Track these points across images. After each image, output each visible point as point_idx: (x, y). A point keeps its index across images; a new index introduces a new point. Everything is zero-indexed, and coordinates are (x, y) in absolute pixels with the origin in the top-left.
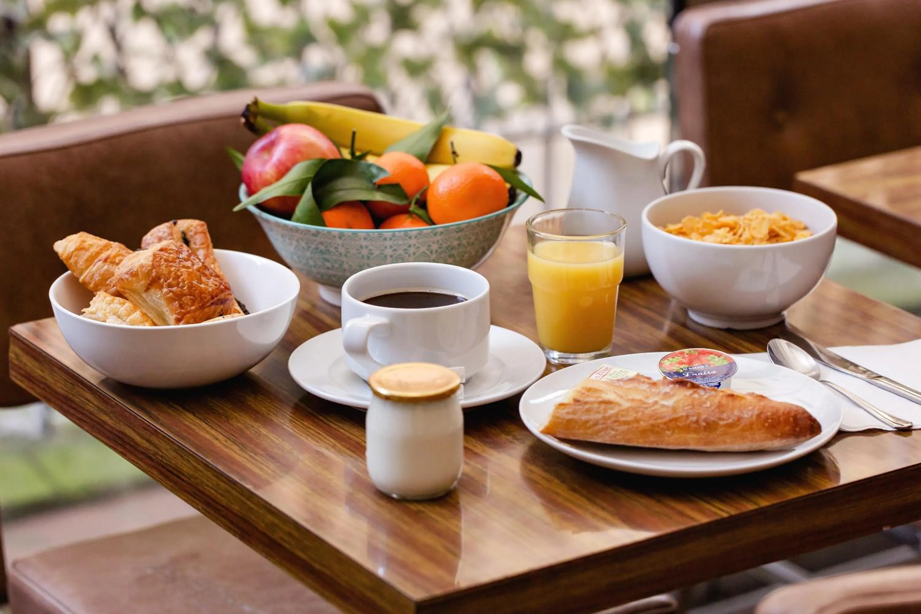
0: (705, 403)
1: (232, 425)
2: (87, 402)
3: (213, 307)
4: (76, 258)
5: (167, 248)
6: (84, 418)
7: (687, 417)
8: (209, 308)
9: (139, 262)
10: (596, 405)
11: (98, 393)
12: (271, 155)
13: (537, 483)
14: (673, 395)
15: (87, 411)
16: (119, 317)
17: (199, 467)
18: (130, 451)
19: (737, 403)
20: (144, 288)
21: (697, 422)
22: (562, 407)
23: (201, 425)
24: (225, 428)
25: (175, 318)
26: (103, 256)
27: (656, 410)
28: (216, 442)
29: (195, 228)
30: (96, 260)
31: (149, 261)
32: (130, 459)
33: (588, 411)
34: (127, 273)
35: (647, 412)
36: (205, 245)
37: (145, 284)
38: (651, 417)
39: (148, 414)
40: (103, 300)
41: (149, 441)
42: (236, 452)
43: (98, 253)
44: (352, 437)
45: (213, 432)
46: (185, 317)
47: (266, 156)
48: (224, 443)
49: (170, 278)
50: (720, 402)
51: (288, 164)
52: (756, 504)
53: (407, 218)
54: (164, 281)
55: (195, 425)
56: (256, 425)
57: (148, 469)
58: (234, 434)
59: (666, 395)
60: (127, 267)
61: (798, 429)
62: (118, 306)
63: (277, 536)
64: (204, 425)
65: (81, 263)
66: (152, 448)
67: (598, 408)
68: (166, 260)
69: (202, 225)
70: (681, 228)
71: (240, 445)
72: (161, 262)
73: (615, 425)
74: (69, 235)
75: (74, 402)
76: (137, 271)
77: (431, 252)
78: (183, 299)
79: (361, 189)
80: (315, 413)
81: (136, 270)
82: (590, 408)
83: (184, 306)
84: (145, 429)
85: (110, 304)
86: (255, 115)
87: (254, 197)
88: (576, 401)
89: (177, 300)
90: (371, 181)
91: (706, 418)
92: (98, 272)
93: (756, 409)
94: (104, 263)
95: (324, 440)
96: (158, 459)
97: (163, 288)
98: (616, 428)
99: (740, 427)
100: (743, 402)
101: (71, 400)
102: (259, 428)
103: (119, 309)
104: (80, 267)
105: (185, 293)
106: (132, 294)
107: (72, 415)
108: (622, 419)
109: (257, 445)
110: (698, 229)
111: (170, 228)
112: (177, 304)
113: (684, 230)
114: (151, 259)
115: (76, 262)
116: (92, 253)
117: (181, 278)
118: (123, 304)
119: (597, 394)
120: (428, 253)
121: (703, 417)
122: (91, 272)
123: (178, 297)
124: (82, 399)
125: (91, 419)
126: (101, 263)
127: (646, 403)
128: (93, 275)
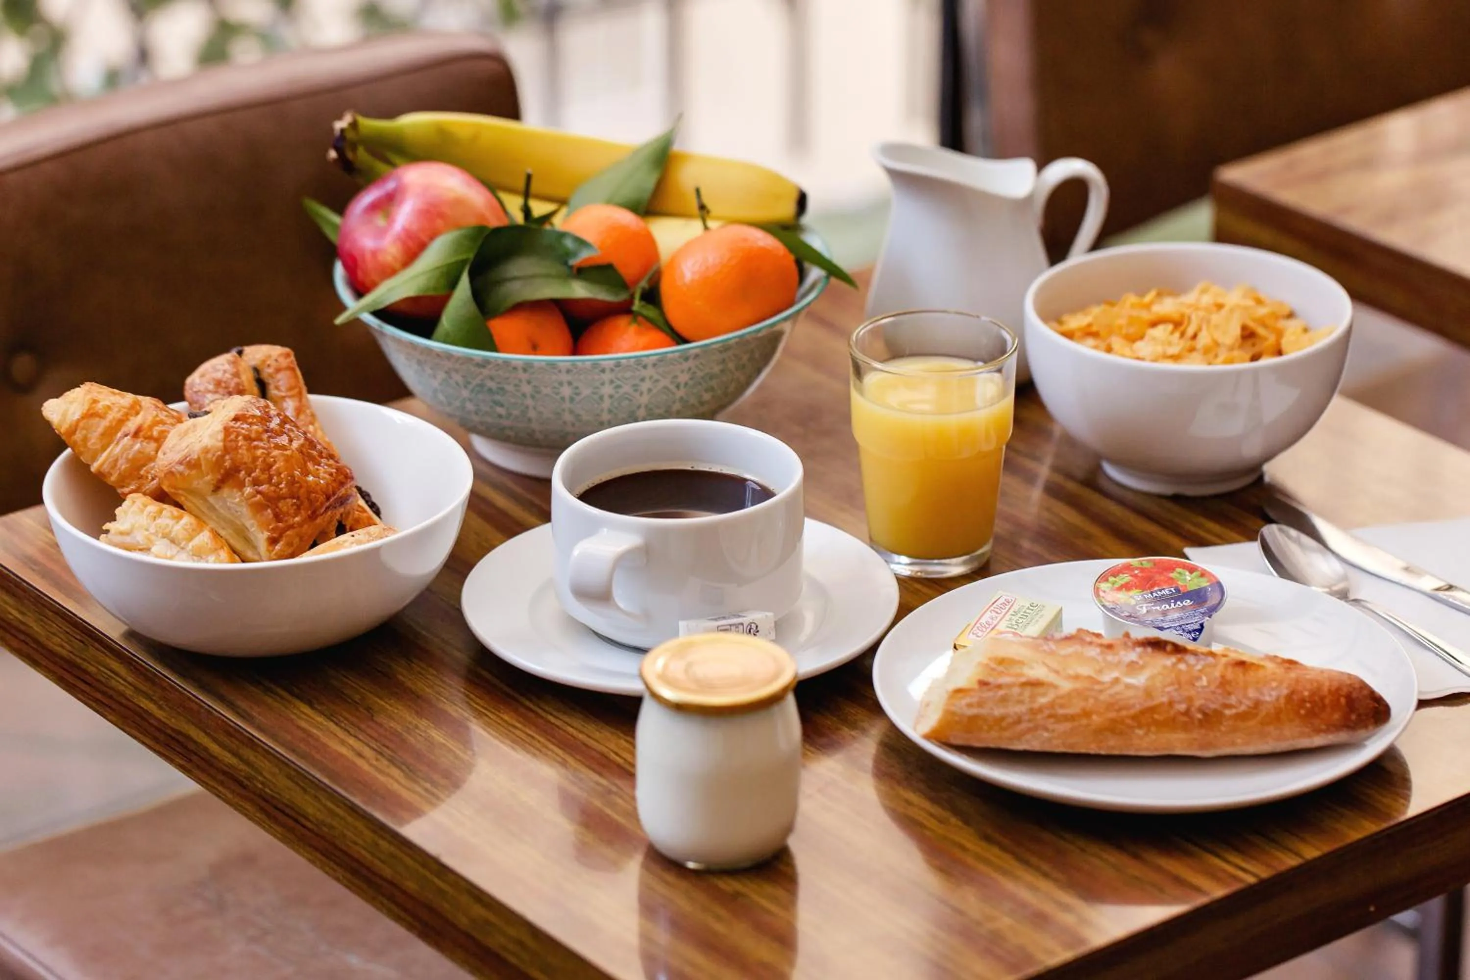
0: (1199, 678)
1: (381, 725)
2: (112, 675)
3: (329, 513)
4: (84, 432)
5: (245, 414)
6: (105, 701)
7: (1171, 704)
8: (322, 517)
9: (200, 441)
10: (1016, 690)
11: (134, 663)
12: (390, 218)
13: (922, 825)
14: (1142, 668)
15: (112, 689)
16: (173, 541)
17: (338, 810)
18: (198, 767)
19: (1252, 675)
20: (212, 488)
21: (1187, 713)
22: (960, 695)
23: (328, 729)
24: (369, 731)
25: (267, 536)
26: (132, 425)
27: (1117, 693)
28: (360, 762)
29: (276, 360)
30: (119, 435)
31: (217, 440)
32: (199, 779)
33: (1004, 700)
34: (180, 463)
35: (1102, 697)
36: (296, 390)
37: (213, 480)
38: (1110, 706)
39: (231, 706)
40: (142, 511)
41: (235, 754)
42: (397, 781)
43: (121, 422)
44: (591, 743)
45: (352, 741)
46: (284, 535)
47: (380, 221)
48: (374, 762)
49: (256, 469)
50: (1223, 677)
51: (424, 237)
52: (1297, 854)
53: (629, 324)
54: (246, 476)
55: (318, 728)
56: (423, 723)
57: (236, 800)
58: (388, 743)
59: (1132, 668)
60: (179, 452)
61: (1353, 717)
62: (171, 522)
63: (494, 942)
64: (332, 726)
65: (93, 441)
66: (242, 766)
67: (1021, 694)
68: (247, 438)
69: (287, 356)
70: (1090, 325)
71: (404, 767)
72: (238, 441)
73: (1050, 724)
74: (69, 390)
75: (85, 672)
76: (199, 458)
77: (678, 387)
78: (280, 505)
79: (548, 276)
80: (517, 695)
81: (196, 457)
82: (1006, 694)
83: (281, 516)
84: (229, 734)
85: (155, 519)
86: (354, 147)
87: (368, 299)
88: (983, 684)
89: (268, 507)
90: (566, 263)
91: (1202, 705)
92: (125, 456)
93: (1285, 685)
94: (134, 439)
95: (544, 750)
96: (256, 786)
97: (244, 486)
98: (1051, 727)
99: (1259, 718)
100: (1261, 673)
101: (79, 668)
102: (428, 731)
103: (172, 527)
104: (91, 447)
105: (283, 494)
106: (190, 497)
107: (83, 692)
108: (1061, 711)
109: (432, 765)
110: (1120, 327)
111: (234, 363)
112: (269, 514)
113: (1094, 329)
114: (221, 436)
115: (85, 439)
116: (111, 422)
117: (274, 468)
118: (180, 518)
119: (1016, 670)
120: (672, 387)
121: (1198, 703)
122: (112, 455)
123: (271, 501)
124: (102, 669)
125: (121, 704)
126: (128, 439)
127: (1099, 683)
128: (116, 461)
